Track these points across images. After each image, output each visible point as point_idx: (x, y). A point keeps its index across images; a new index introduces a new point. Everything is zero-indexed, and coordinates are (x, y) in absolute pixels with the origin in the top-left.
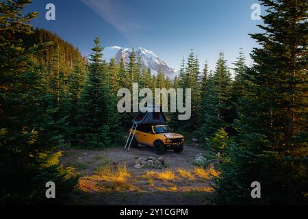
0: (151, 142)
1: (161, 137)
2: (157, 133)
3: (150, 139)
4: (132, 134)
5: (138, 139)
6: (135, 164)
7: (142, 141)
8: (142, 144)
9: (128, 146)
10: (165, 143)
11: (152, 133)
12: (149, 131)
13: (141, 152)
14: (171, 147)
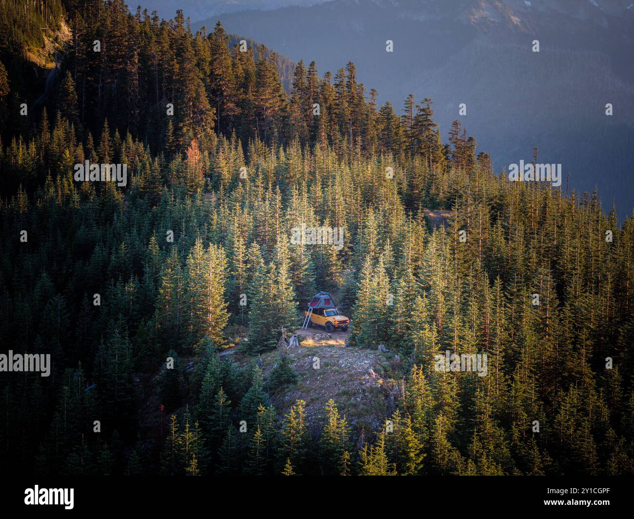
0: (323, 324)
1: (330, 319)
2: (328, 316)
3: (322, 320)
4: (308, 317)
5: (313, 321)
6: (315, 337)
7: (316, 323)
8: (316, 324)
9: (305, 326)
10: (334, 324)
11: (324, 316)
12: (321, 313)
13: (316, 331)
14: (339, 327)
